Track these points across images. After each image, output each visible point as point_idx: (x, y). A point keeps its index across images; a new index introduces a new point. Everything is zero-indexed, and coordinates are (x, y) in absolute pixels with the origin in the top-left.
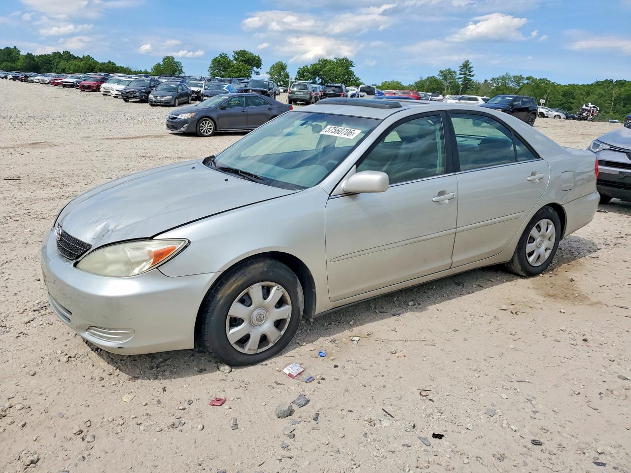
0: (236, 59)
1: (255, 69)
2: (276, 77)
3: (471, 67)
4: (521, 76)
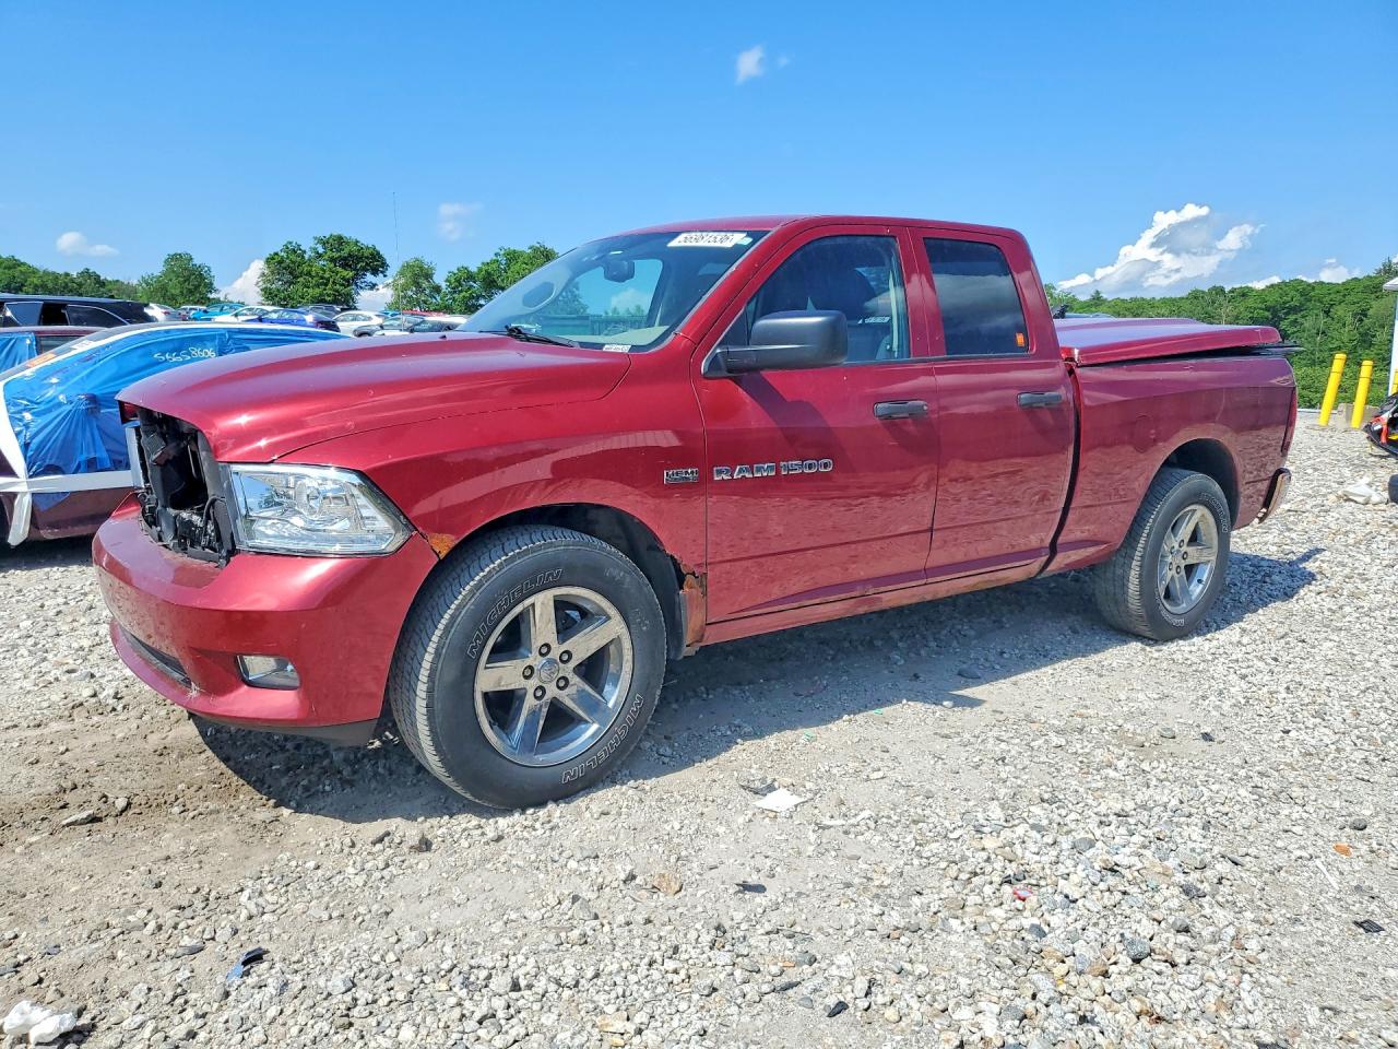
0: (319, 256)
2: (410, 293)
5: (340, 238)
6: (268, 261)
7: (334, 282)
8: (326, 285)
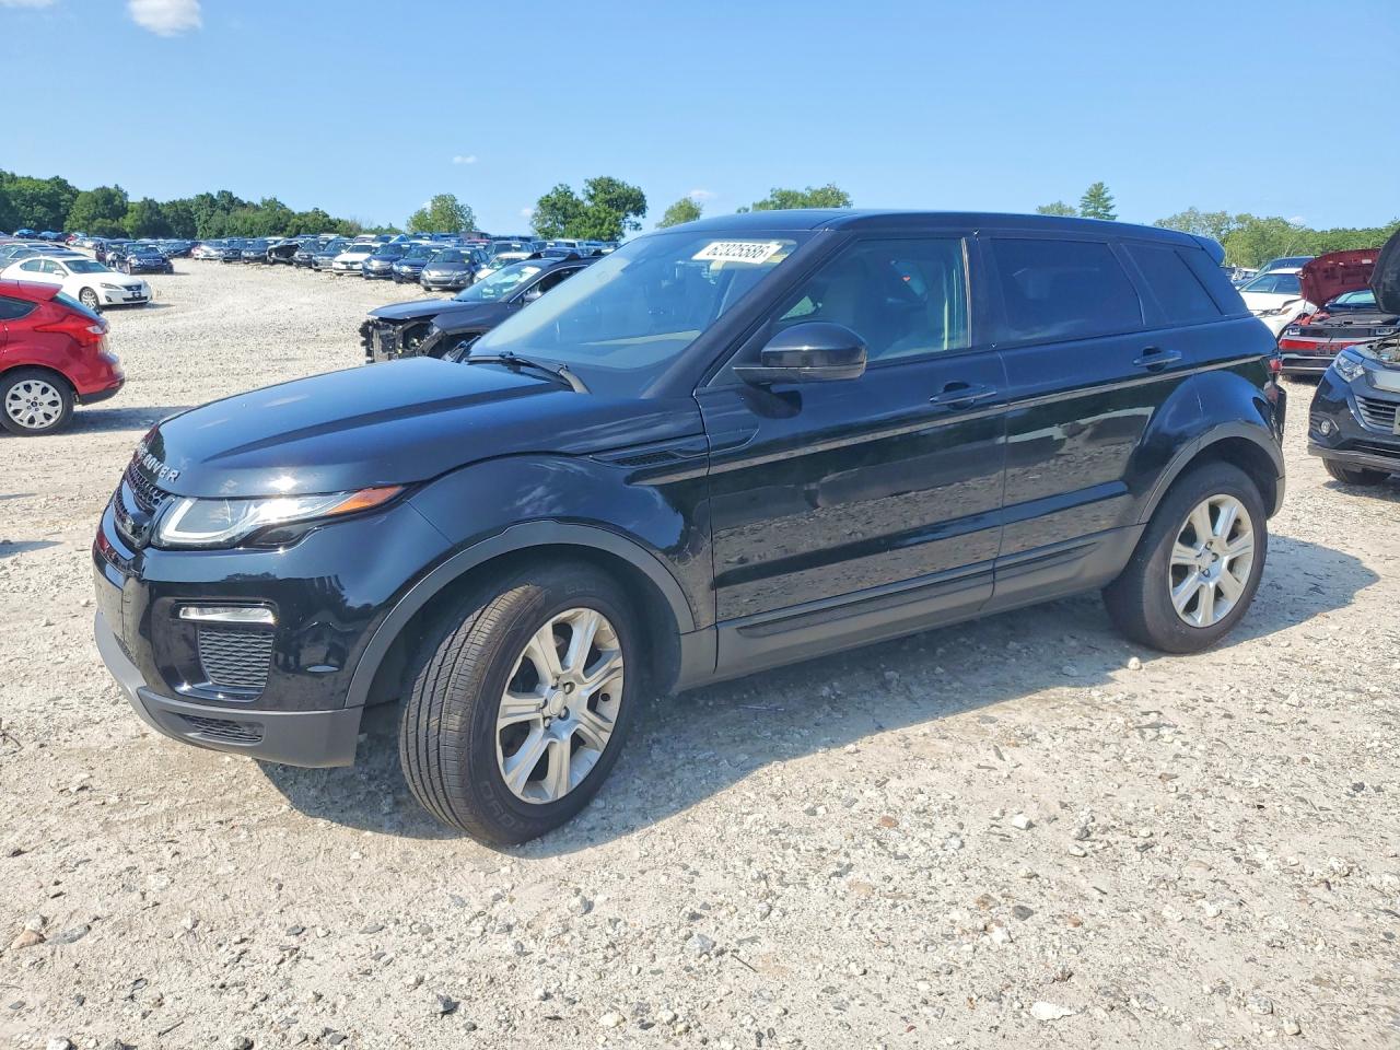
0: (592, 197)
1: (632, 217)
3: (1108, 199)
4: (1224, 213)
5: (610, 180)
6: (541, 203)
7: (610, 224)
8: (602, 225)
